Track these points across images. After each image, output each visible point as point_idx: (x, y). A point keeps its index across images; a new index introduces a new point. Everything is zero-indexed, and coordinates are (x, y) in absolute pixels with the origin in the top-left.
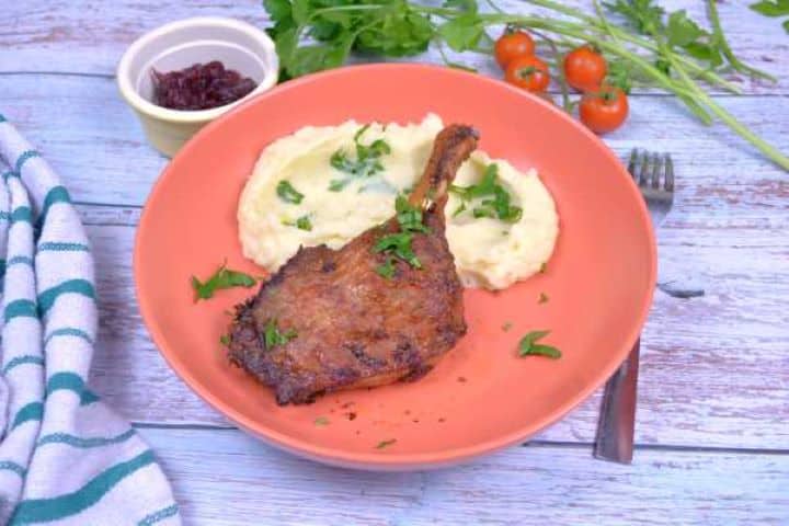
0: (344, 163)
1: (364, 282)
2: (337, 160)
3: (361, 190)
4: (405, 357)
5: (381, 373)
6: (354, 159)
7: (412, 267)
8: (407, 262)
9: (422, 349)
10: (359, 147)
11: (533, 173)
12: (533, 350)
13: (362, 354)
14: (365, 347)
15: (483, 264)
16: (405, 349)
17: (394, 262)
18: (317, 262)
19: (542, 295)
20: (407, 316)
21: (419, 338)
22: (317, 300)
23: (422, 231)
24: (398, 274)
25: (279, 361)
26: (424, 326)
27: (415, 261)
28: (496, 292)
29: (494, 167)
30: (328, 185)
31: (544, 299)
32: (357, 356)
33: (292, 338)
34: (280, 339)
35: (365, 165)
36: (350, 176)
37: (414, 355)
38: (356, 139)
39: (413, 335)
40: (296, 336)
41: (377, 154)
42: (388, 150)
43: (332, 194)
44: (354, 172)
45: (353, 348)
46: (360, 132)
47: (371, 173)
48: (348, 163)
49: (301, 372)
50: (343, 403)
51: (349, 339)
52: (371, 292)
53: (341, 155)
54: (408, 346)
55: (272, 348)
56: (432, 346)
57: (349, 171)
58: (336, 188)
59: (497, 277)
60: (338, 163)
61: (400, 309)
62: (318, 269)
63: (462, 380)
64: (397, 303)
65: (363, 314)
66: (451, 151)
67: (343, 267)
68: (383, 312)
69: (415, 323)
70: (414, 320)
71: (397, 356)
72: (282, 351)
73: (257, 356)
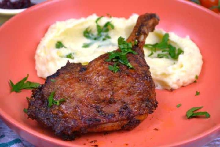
0: (90, 35)
1: (102, 74)
2: (87, 33)
3: (99, 46)
4: (125, 113)
5: (112, 122)
6: (96, 33)
7: (128, 67)
8: (125, 65)
9: (134, 109)
10: (98, 26)
11: (188, 37)
12: (194, 115)
13: (101, 111)
14: (103, 108)
15: (165, 75)
16: (125, 109)
17: (118, 65)
18: (77, 68)
19: (197, 92)
20: (126, 92)
21: (133, 104)
22: (76, 84)
23: (132, 53)
24: (120, 71)
25: (55, 112)
26: (135, 97)
27: (129, 65)
28: (172, 90)
29: (167, 35)
30: (82, 45)
31: (198, 93)
32: (99, 112)
33: (62, 102)
34: (56, 102)
35: (101, 36)
36: (94, 41)
37: (130, 112)
38: (96, 22)
39: (129, 102)
40: (65, 101)
41: (107, 30)
42: (113, 27)
43: (84, 49)
44: (95, 39)
45: (96, 108)
46: (98, 19)
47: (104, 40)
48: (92, 35)
49: (67, 118)
50: (90, 141)
51: (94, 103)
52: (106, 79)
53: (89, 30)
54: (126, 108)
55: (52, 107)
56: (139, 109)
57: (93, 39)
58: (86, 46)
59: (172, 81)
60: (87, 34)
61: (122, 87)
62: (78, 71)
63: (156, 129)
64: (120, 85)
65: (102, 90)
66: (146, 23)
67: (91, 69)
68: (113, 89)
69: (130, 95)
70: (130, 94)
71: (120, 113)
72: (57, 108)
73: (43, 111)
